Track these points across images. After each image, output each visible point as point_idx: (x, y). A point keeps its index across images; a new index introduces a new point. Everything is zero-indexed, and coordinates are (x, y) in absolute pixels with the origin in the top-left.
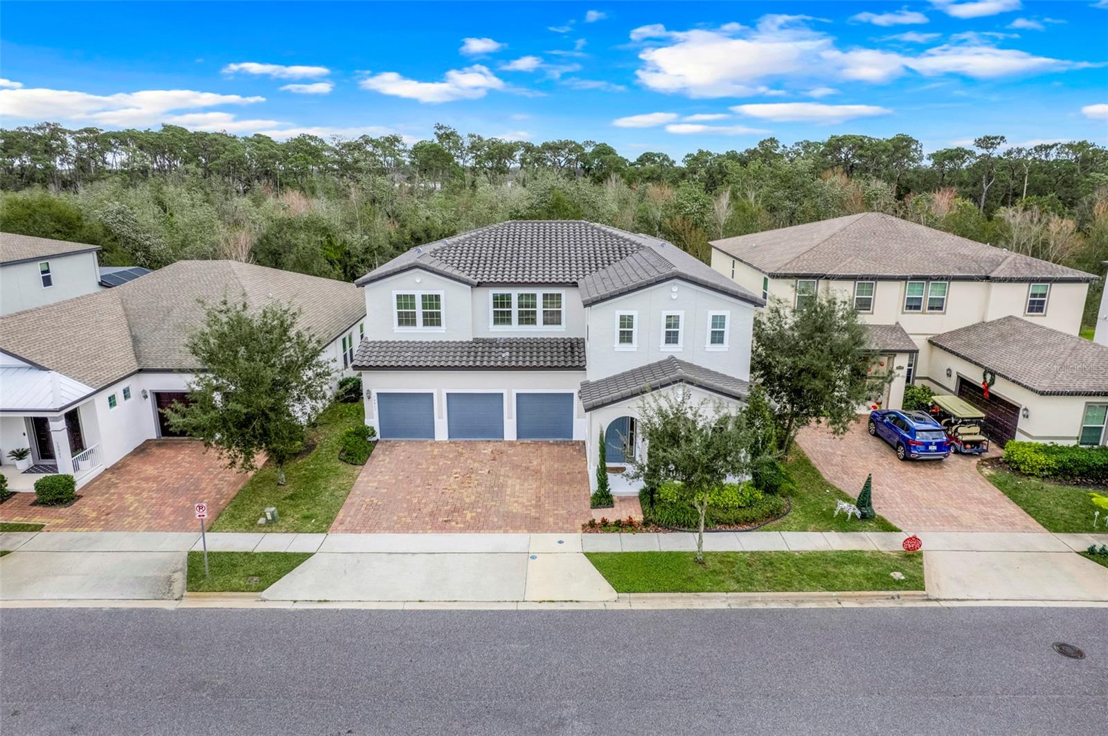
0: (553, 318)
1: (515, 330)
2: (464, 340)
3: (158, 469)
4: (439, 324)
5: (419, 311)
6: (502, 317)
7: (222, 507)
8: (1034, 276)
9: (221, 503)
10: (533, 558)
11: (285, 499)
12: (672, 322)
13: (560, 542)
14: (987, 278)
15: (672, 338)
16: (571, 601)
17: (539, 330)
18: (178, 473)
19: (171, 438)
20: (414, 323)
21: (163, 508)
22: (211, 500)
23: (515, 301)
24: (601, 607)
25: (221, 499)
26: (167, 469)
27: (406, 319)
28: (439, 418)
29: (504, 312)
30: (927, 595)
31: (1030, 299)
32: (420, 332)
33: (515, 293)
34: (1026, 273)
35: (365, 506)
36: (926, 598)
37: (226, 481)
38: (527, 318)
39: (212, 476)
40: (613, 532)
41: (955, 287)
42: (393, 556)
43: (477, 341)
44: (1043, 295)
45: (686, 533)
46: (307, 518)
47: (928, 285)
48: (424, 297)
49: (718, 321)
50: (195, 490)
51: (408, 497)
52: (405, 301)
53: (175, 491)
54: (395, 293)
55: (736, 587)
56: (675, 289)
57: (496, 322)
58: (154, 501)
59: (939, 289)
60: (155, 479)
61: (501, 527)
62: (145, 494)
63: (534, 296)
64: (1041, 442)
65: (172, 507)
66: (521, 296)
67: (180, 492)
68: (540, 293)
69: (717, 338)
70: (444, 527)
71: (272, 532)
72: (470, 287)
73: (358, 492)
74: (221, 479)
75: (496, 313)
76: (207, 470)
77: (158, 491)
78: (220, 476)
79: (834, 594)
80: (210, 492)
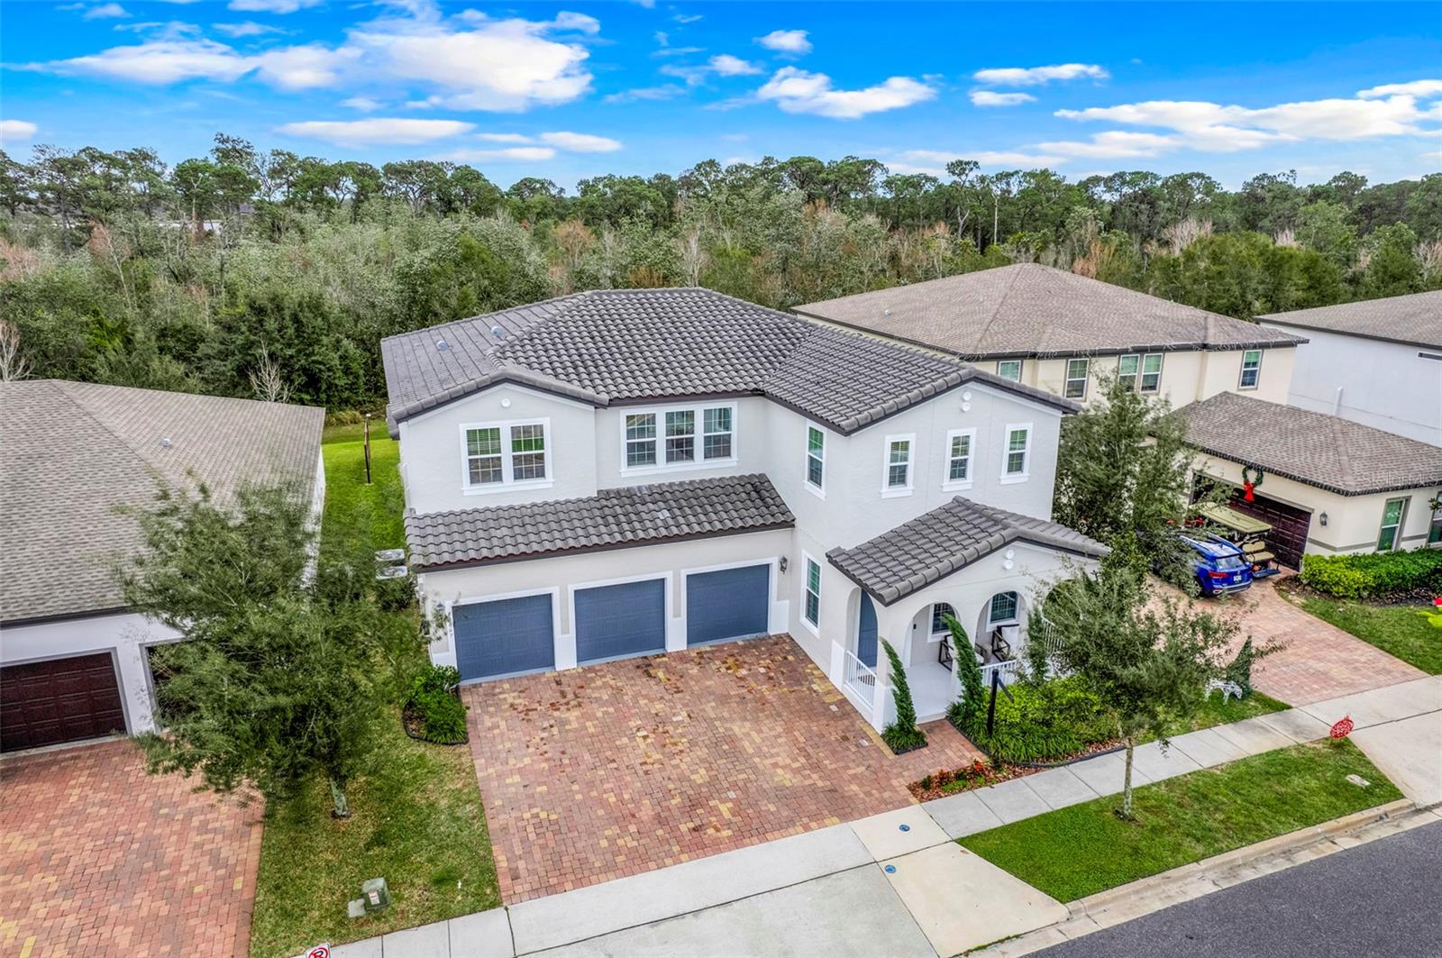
0: (719, 447)
1: (663, 471)
2: (584, 497)
3: (34, 836)
4: (541, 473)
5: (507, 455)
6: (641, 453)
7: (246, 896)
8: (1250, 341)
9: (238, 885)
10: (891, 869)
11: (368, 847)
12: (961, 445)
13: (905, 828)
14: (1205, 347)
15: (958, 470)
16: (1008, 938)
17: (700, 468)
18: (92, 835)
19: (23, 753)
20: (498, 476)
21: (106, 932)
22: (210, 884)
23: (661, 426)
24: (1057, 939)
25: (231, 876)
26: (58, 832)
27: (484, 471)
28: (563, 633)
29: (643, 444)
30: (1414, 805)
31: (1244, 369)
32: (510, 491)
33: (660, 412)
34: (1241, 340)
35: (530, 829)
36: (1413, 809)
37: (215, 831)
38: (680, 449)
39: (177, 827)
40: (960, 791)
41: (1170, 360)
42: (663, 926)
43: (606, 495)
44: (1255, 364)
45: (1056, 769)
46: (443, 880)
47: (1142, 356)
48: (515, 431)
49: (1019, 437)
50: (157, 869)
51: (594, 794)
52: (482, 439)
53: (111, 882)
54: (464, 428)
55: (1200, 849)
56: (967, 396)
57: (632, 460)
58: (71, 921)
59: (1153, 361)
60: (42, 862)
61: (791, 822)
62: (39, 908)
63: (690, 415)
64: (1347, 553)
65: (126, 924)
66: (670, 416)
67: (124, 882)
68: (699, 409)
69: (1016, 463)
70: (699, 844)
71: (392, 930)
72: (592, 408)
73: (498, 803)
74: (204, 828)
75: (631, 447)
76: (154, 812)
77: (68, 891)
78: (196, 821)
79: (1319, 828)
80: (196, 867)
